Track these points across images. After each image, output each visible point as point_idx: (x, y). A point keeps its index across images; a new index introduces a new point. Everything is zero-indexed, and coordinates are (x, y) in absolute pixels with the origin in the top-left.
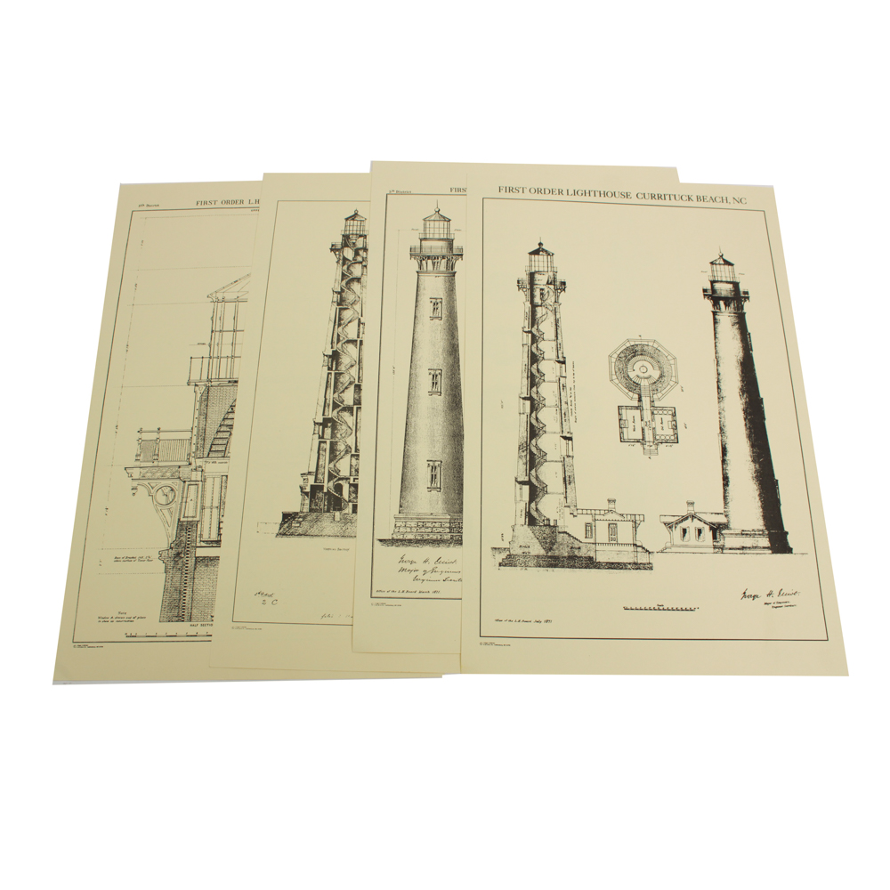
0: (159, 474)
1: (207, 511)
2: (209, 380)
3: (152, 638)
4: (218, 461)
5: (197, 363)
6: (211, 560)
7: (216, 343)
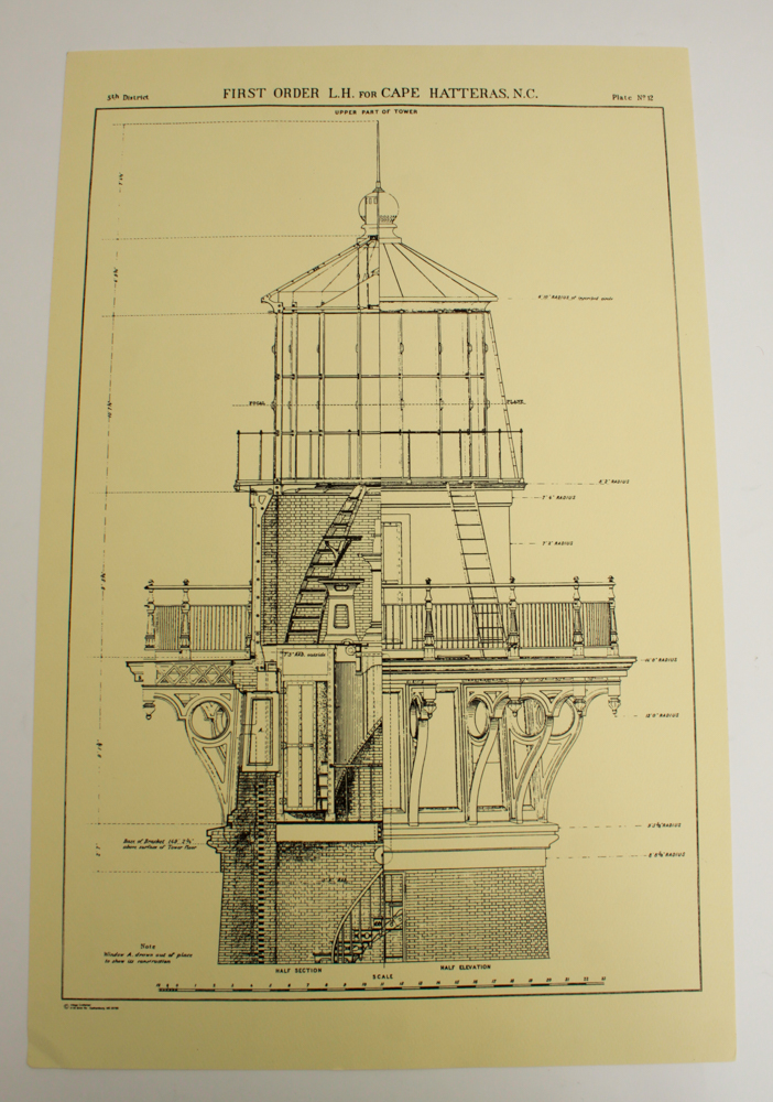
0: (194, 677)
1: (293, 753)
2: (278, 482)
3: (206, 993)
4: (306, 652)
5: (250, 443)
6: (308, 848)
7: (286, 403)
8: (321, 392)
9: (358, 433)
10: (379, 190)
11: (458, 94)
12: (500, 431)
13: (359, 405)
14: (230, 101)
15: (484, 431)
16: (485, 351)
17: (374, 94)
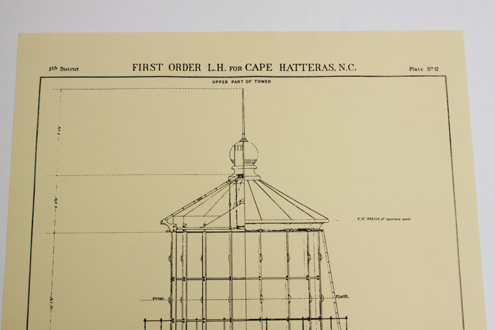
7: (179, 298)
8: (204, 290)
9: (231, 320)
10: (244, 140)
11: (300, 68)
12: (331, 318)
13: (231, 300)
14: (137, 73)
15: (320, 319)
16: (320, 259)
17: (240, 68)
